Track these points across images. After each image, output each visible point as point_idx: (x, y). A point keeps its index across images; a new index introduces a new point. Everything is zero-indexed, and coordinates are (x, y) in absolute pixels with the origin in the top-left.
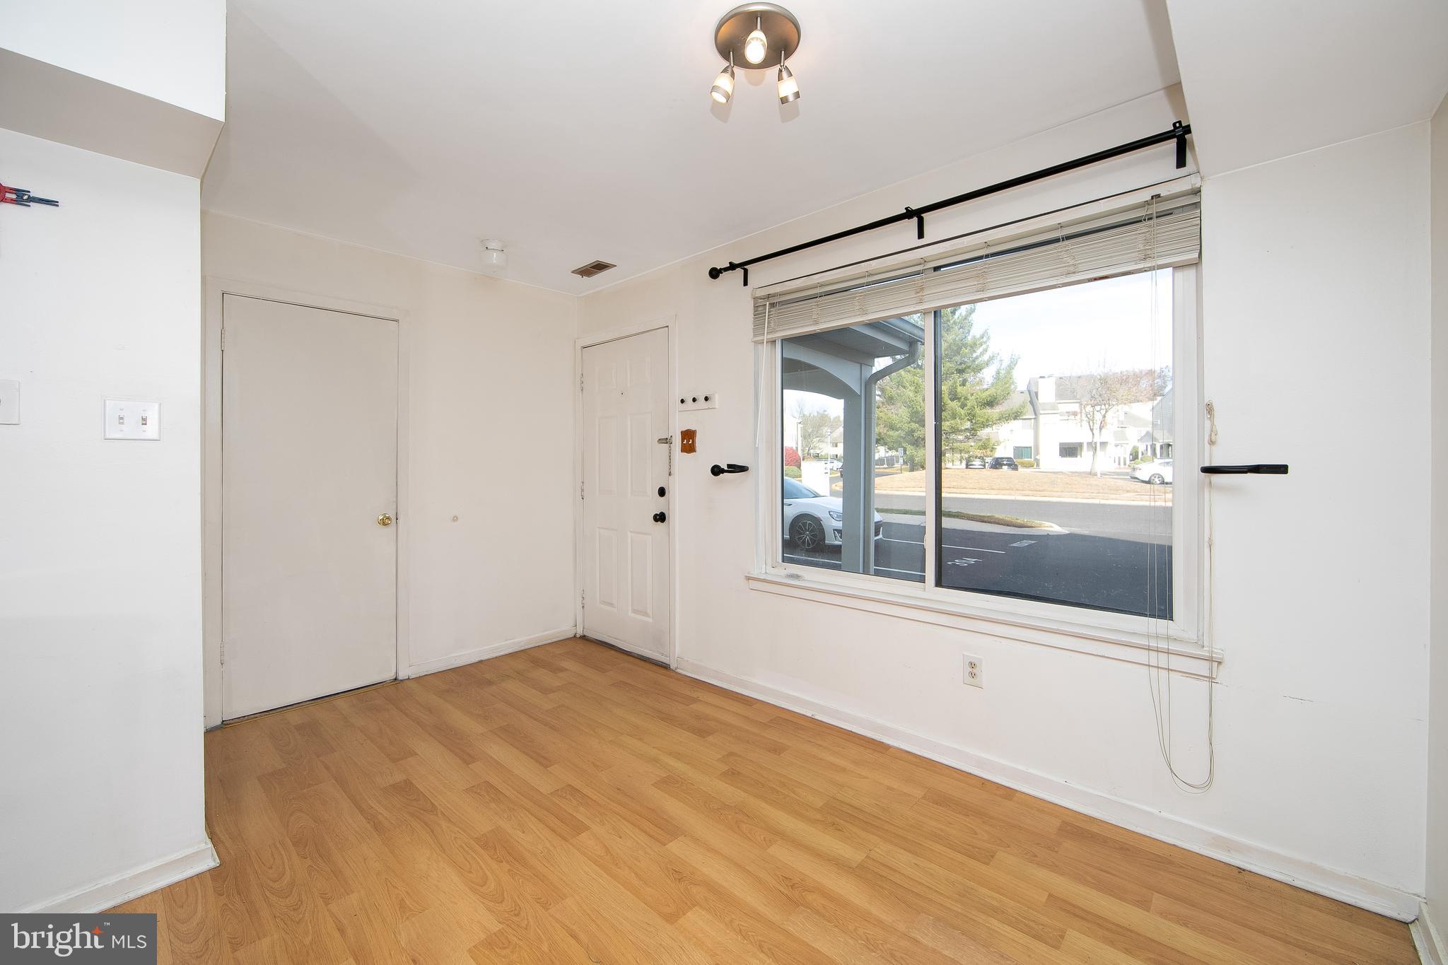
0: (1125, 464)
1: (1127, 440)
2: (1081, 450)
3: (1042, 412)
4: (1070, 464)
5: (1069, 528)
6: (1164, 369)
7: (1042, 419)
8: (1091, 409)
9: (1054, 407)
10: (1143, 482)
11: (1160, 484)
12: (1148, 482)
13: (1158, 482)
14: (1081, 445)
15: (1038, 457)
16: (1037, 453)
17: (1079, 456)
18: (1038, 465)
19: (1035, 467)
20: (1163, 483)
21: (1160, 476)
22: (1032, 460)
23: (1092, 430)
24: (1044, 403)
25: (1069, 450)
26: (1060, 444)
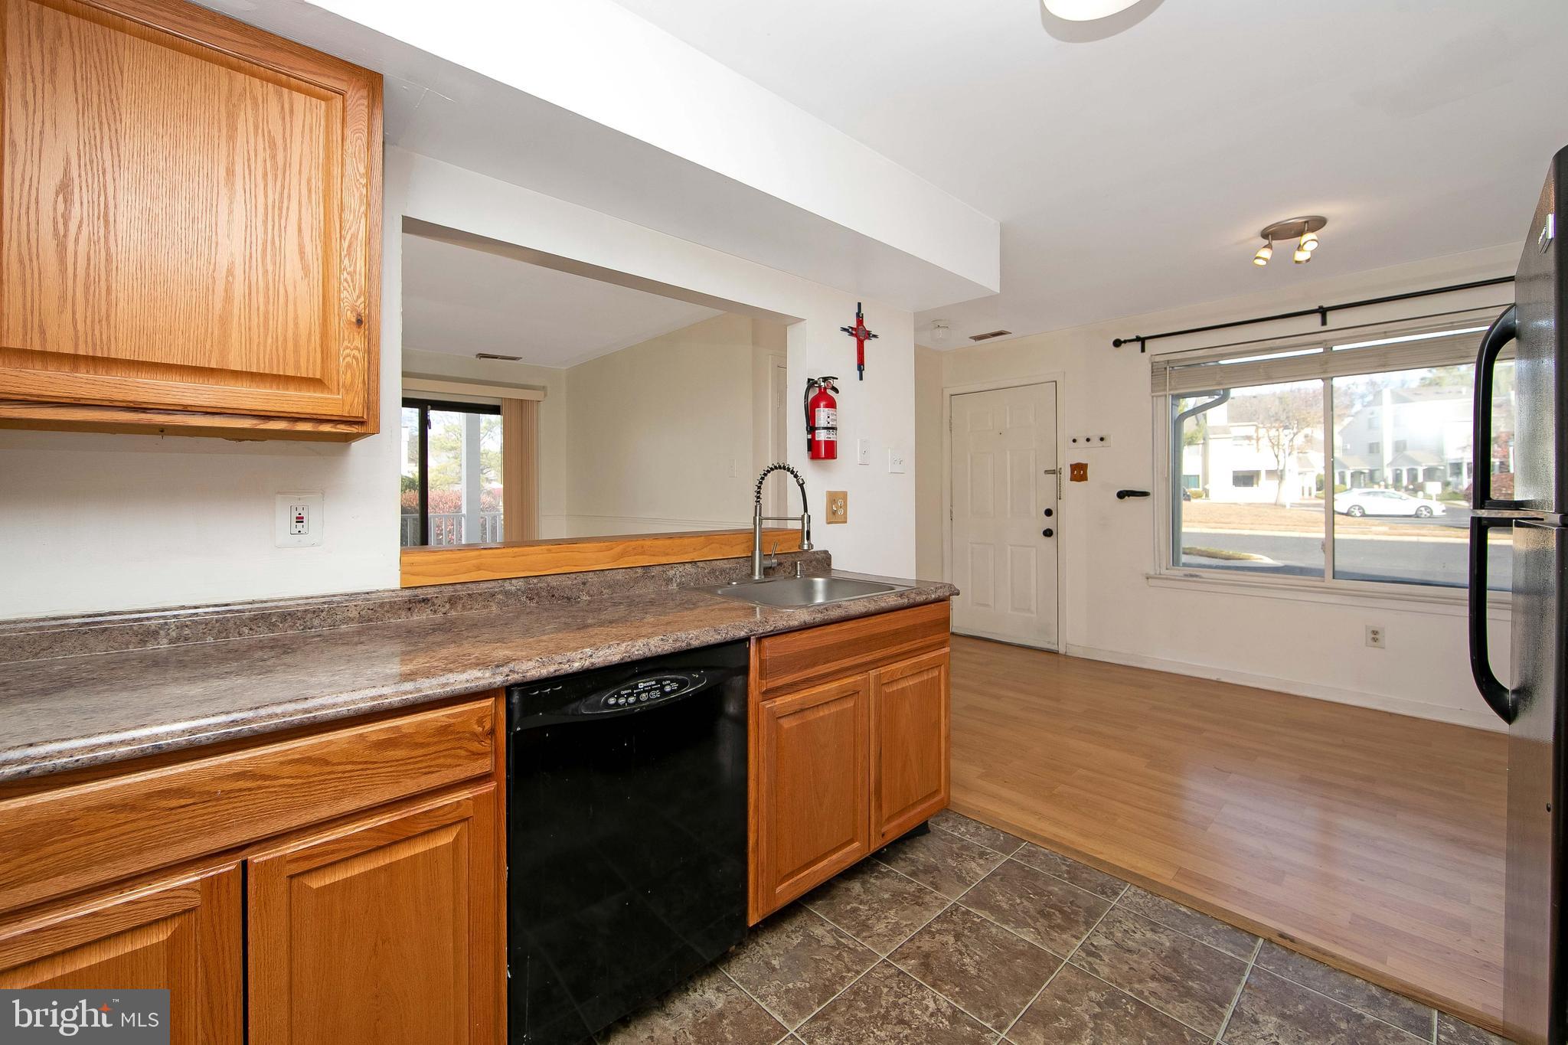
0: (1310, 494)
1: (1313, 467)
2: (1258, 479)
3: (1211, 436)
4: (1245, 494)
5: (1283, 561)
6: (1351, 386)
7: (1211, 443)
8: (1277, 434)
9: (1226, 430)
10: (1343, 514)
11: (1361, 516)
12: (1347, 514)
13: (1359, 514)
14: (1257, 473)
15: (1207, 487)
16: (1206, 482)
17: (1255, 486)
18: (1207, 496)
19: (1204, 497)
20: (1364, 515)
21: (1360, 508)
22: (1200, 489)
23: (1277, 456)
24: (1213, 427)
25: (1246, 479)
26: (1234, 472)
